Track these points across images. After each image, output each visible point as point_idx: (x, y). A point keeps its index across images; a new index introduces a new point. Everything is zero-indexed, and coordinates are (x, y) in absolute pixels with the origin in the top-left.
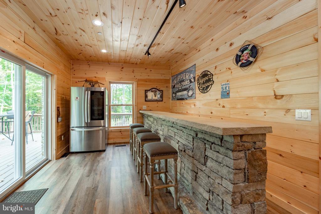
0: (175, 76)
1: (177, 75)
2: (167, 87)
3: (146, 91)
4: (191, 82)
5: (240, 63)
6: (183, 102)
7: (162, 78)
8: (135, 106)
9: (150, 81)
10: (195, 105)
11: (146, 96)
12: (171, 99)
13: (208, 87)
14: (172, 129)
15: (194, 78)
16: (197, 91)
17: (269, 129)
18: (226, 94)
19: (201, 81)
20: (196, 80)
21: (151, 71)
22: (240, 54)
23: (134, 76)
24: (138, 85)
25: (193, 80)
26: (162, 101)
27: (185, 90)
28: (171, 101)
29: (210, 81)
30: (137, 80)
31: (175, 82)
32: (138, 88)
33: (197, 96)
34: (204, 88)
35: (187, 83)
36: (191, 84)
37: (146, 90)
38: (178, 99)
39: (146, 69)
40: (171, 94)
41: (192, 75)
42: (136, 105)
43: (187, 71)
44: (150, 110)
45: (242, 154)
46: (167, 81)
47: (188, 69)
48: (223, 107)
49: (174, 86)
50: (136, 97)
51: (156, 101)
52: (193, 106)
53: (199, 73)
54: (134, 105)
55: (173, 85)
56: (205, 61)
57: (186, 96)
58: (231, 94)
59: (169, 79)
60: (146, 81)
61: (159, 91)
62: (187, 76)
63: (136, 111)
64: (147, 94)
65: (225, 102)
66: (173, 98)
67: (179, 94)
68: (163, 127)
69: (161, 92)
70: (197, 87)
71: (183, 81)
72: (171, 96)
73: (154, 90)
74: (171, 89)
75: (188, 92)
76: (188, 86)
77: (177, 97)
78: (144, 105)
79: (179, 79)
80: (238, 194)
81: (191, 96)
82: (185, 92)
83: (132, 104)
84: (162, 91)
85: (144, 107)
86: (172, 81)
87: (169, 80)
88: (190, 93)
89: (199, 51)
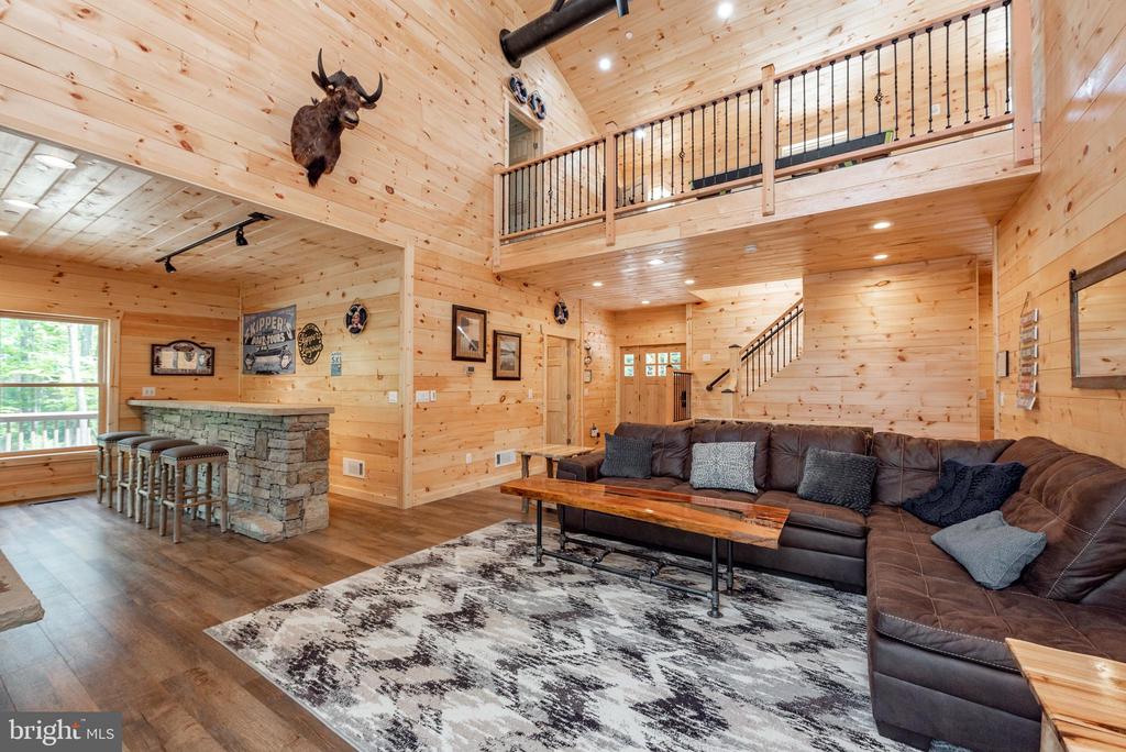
0: (253, 318)
1: (258, 316)
2: (228, 339)
3: (155, 348)
4: (287, 339)
5: (350, 327)
6: (271, 379)
7: (212, 315)
8: (112, 386)
9: (169, 319)
10: (293, 386)
11: (155, 362)
12: (241, 370)
13: (314, 354)
14: (226, 427)
15: (293, 332)
16: (298, 359)
17: (332, 410)
18: (337, 370)
19: (306, 341)
20: (297, 336)
21: (175, 294)
22: (350, 314)
23: (111, 304)
24: (124, 329)
25: (290, 336)
26: (212, 374)
27: (275, 352)
28: (240, 376)
29: (318, 344)
30: (121, 314)
31: (253, 331)
32: (124, 337)
33: (298, 368)
34: (308, 355)
35: (277, 338)
36: (287, 343)
37: (153, 346)
38: (259, 373)
39: (156, 287)
40: (241, 358)
41: (289, 326)
42: (116, 384)
43: (280, 313)
44: (170, 399)
45: (299, 435)
46: (230, 325)
47: (280, 309)
48: (334, 389)
49: (250, 340)
50: (117, 361)
51: (192, 374)
52: (290, 389)
53: (301, 325)
54: (105, 385)
55: (247, 336)
56: (311, 306)
57: (276, 368)
58: (343, 371)
59: (234, 321)
60: (155, 319)
61: (203, 348)
62: (280, 325)
63: (116, 402)
64: (157, 355)
65: (334, 381)
66: (246, 370)
67: (261, 360)
68: (207, 429)
69: (208, 353)
70: (298, 352)
71: (271, 332)
72: (240, 365)
73: (183, 345)
74: (241, 347)
75: (282, 358)
76: (280, 346)
77: (255, 366)
78: (149, 384)
79: (261, 326)
80: (294, 474)
81: (287, 368)
82: (275, 358)
83: (96, 381)
84: (213, 349)
85: (149, 391)
86: (245, 327)
87: (236, 323)
88: (286, 361)
89: (302, 282)
